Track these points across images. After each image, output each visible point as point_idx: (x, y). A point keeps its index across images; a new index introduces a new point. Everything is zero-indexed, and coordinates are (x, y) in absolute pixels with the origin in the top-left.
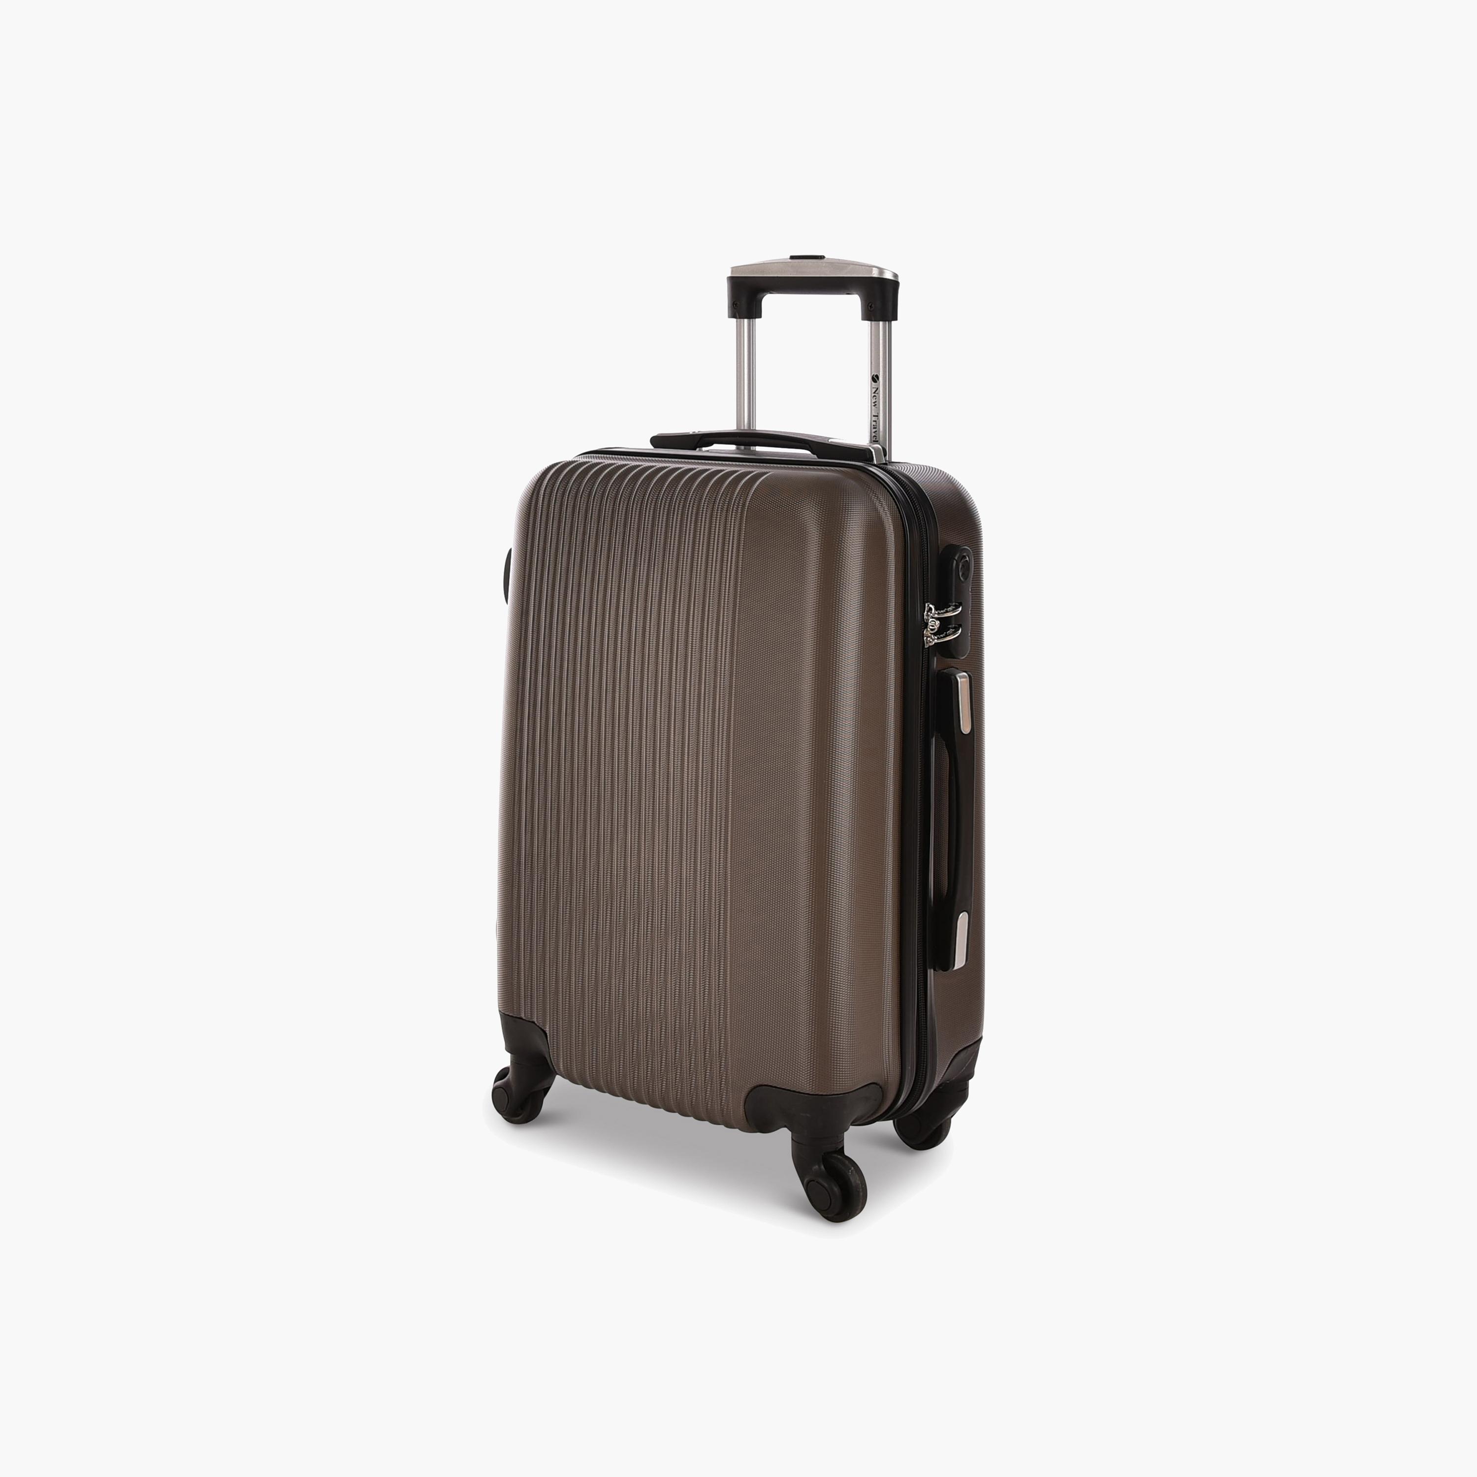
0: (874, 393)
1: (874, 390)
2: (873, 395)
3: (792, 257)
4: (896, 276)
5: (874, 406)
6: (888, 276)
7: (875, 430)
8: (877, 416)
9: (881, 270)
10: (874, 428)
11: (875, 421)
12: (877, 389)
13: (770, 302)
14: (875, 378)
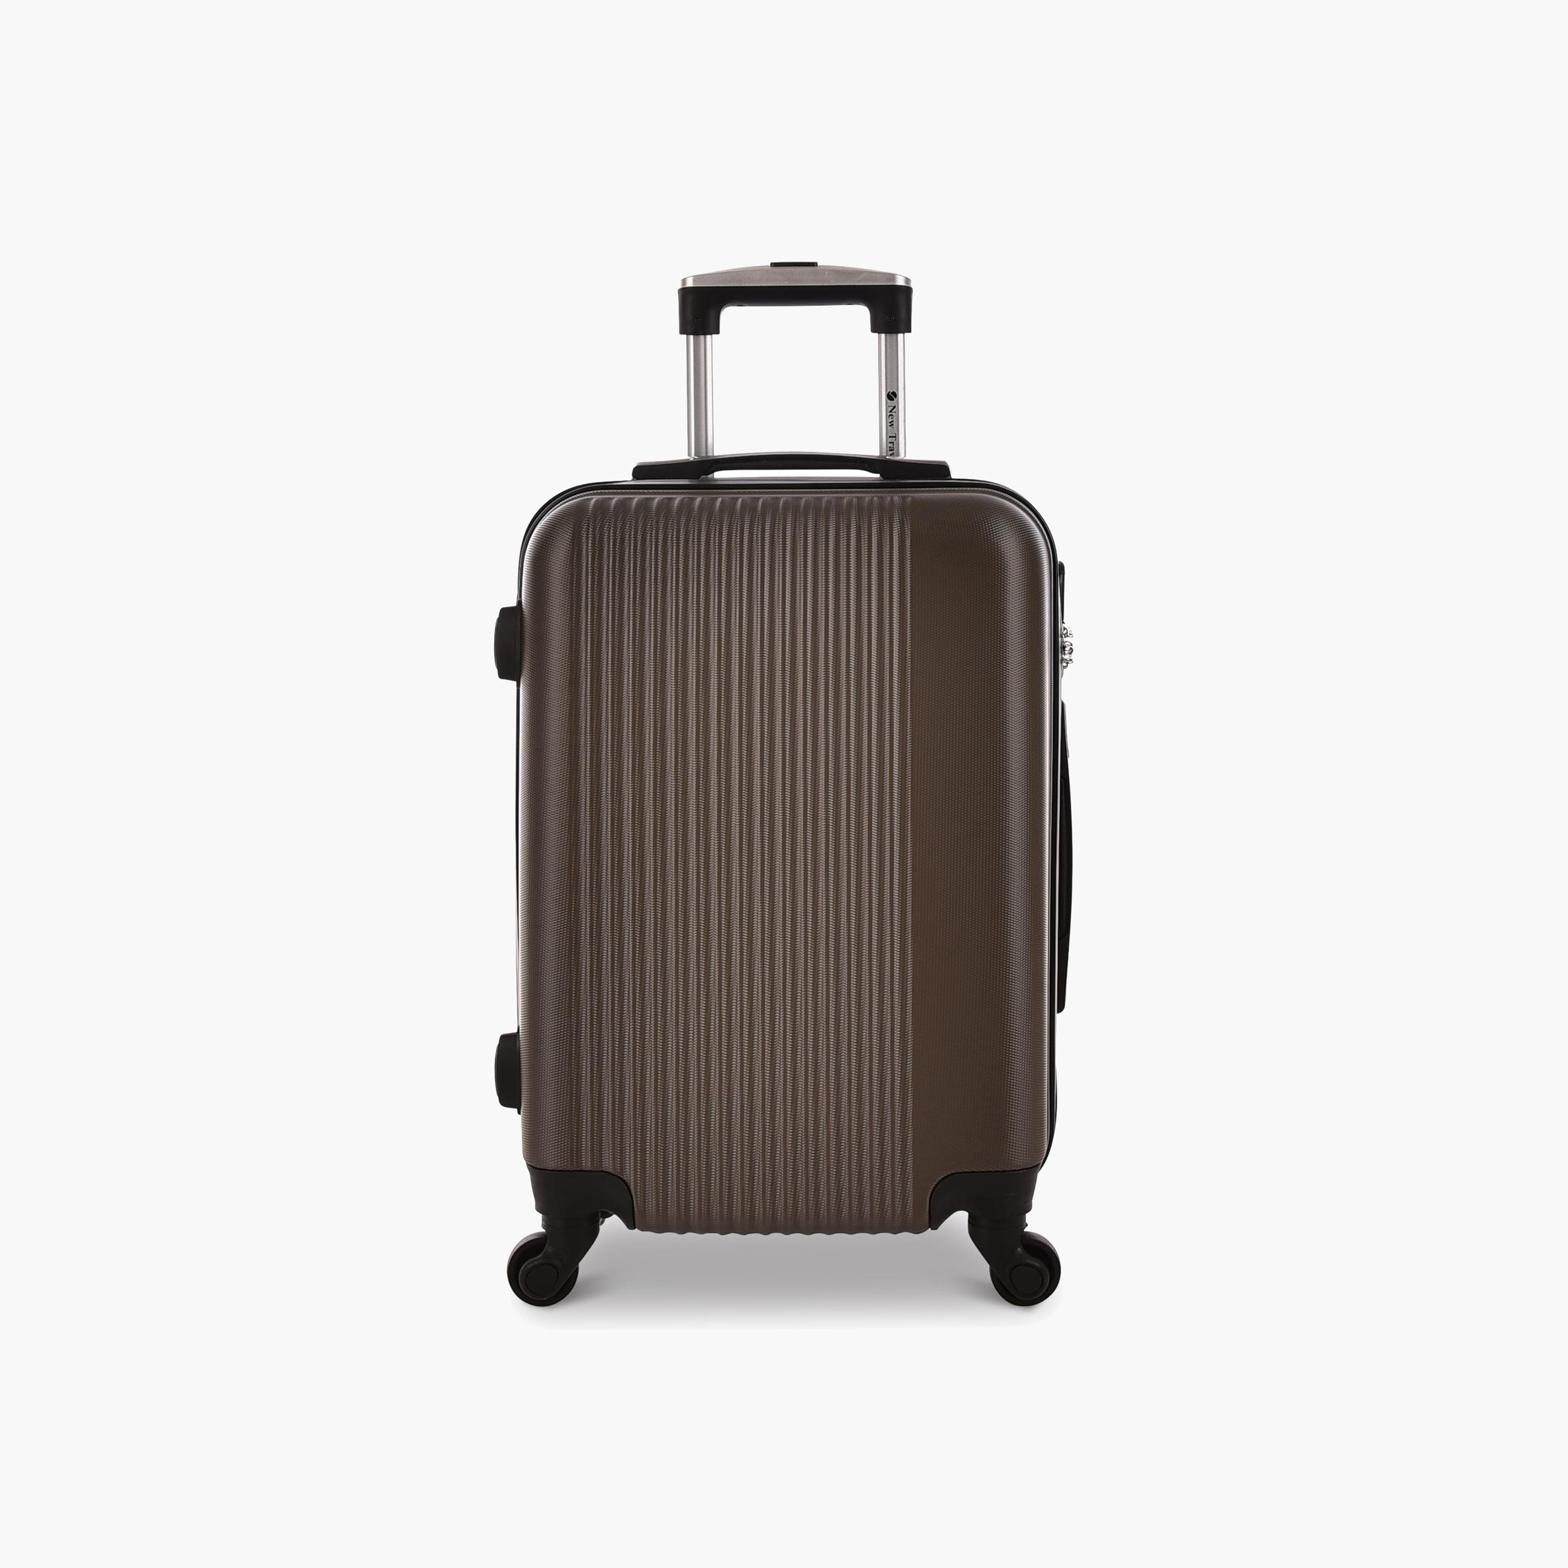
0: (891, 411)
1: (890, 409)
2: (889, 414)
3: (774, 265)
4: (907, 280)
5: (890, 426)
6: (900, 282)
7: (892, 452)
8: (895, 437)
9: (893, 276)
10: (890, 450)
11: (893, 443)
12: (895, 407)
13: (730, 315)
14: (892, 396)
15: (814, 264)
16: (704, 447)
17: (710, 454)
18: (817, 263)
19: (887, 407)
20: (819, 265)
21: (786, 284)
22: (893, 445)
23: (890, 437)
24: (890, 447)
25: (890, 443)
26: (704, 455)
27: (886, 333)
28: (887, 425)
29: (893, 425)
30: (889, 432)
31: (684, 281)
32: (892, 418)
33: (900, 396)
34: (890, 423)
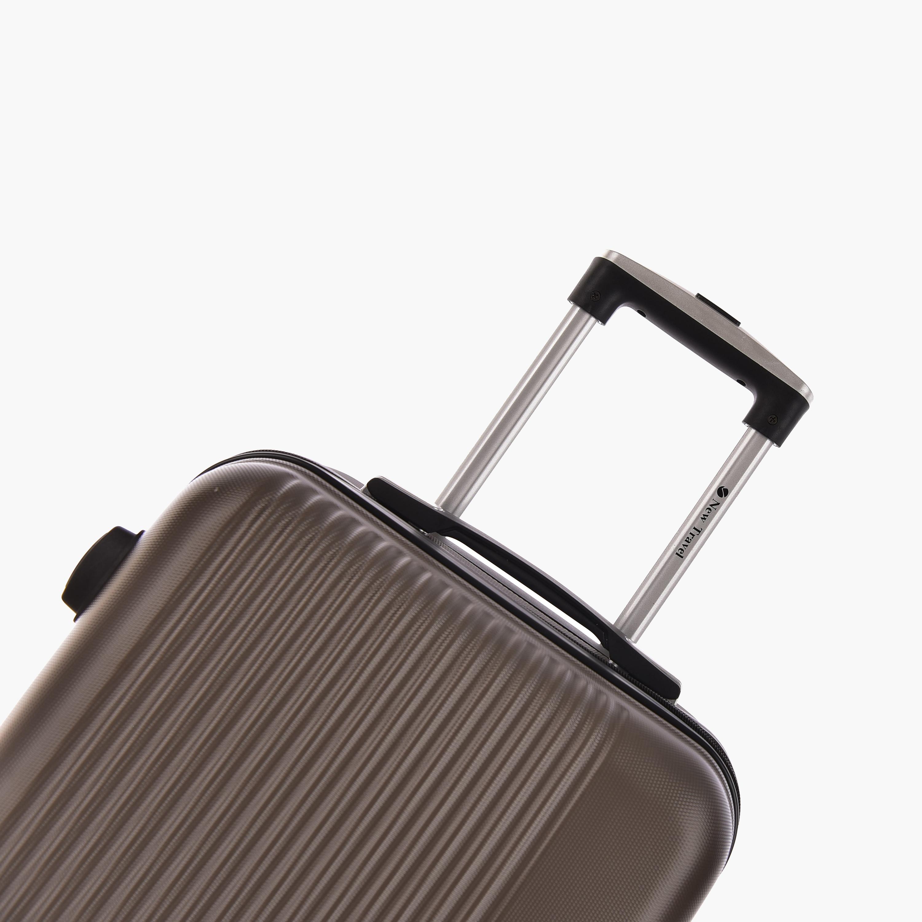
0: (711, 505)
1: (713, 502)
3: (699, 297)
4: (811, 395)
5: (702, 518)
6: (803, 392)
7: (686, 543)
8: (700, 532)
9: (801, 383)
10: (686, 540)
11: (693, 535)
12: (718, 504)
14: (722, 492)
15: (737, 323)
16: (460, 497)
17: (456, 515)
18: (740, 323)
19: (711, 498)
20: (740, 326)
21: (700, 321)
22: (692, 538)
23: (694, 528)
24: (688, 538)
25: (691, 533)
26: (450, 511)
27: (758, 429)
28: (699, 515)
29: (705, 519)
30: (697, 523)
31: (611, 252)
32: (708, 513)
33: (729, 496)
34: (704, 515)
